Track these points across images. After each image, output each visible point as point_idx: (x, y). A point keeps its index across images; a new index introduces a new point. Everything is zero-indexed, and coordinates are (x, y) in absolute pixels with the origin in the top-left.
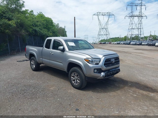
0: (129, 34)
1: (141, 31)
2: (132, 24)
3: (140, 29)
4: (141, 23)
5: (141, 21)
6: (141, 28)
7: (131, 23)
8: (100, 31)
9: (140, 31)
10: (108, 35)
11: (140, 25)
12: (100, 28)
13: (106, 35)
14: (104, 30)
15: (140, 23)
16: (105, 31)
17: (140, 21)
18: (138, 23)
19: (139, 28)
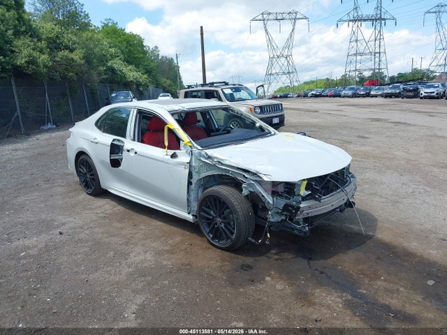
0: (348, 70)
1: (380, 61)
2: (357, 41)
3: (377, 55)
4: (380, 39)
5: (380, 32)
6: (379, 53)
7: (353, 39)
8: (271, 64)
9: (377, 60)
10: (293, 73)
11: (377, 42)
12: (272, 56)
13: (289, 73)
14: (283, 60)
15: (378, 37)
16: (286, 63)
17: (377, 32)
18: (373, 38)
19: (375, 53)
